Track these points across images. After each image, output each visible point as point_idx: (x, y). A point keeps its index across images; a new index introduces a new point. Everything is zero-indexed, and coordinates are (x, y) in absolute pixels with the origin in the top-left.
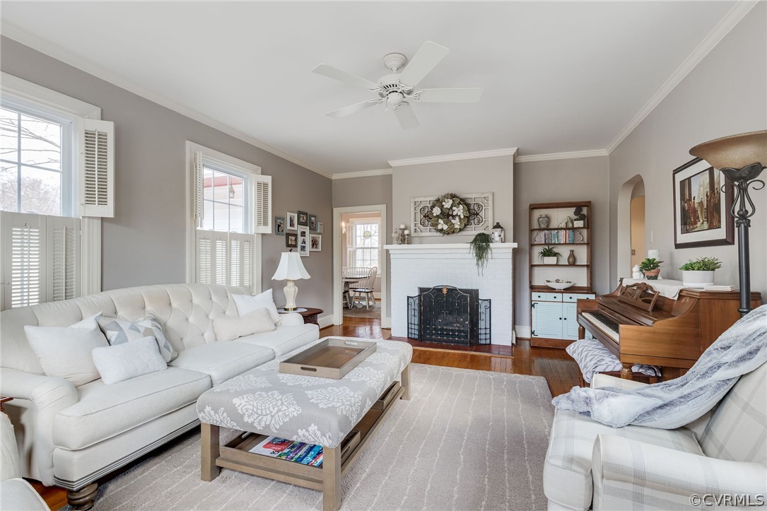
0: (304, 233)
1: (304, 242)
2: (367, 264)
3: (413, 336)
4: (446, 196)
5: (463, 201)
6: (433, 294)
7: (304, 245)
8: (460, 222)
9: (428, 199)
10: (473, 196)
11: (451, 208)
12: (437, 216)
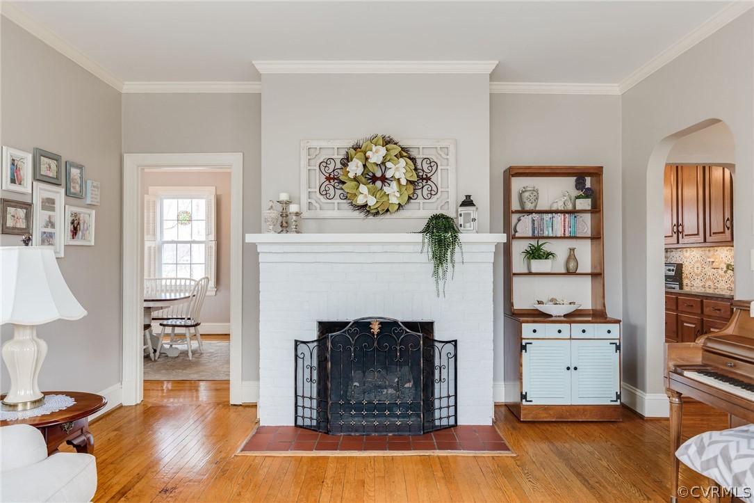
0: (51, 201)
1: (51, 223)
2: (184, 273)
3: (307, 422)
4: (373, 140)
5: (405, 153)
6: (352, 335)
7: (49, 230)
8: (400, 191)
9: (335, 146)
10: (421, 144)
11: (383, 163)
12: (355, 179)
